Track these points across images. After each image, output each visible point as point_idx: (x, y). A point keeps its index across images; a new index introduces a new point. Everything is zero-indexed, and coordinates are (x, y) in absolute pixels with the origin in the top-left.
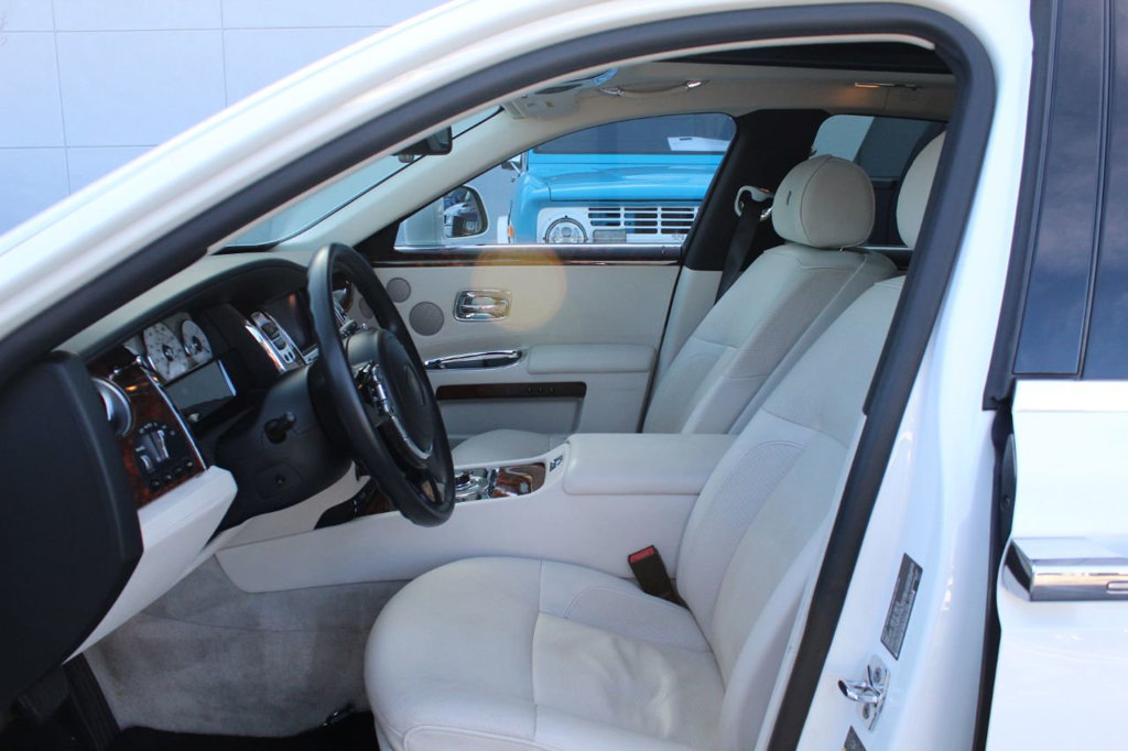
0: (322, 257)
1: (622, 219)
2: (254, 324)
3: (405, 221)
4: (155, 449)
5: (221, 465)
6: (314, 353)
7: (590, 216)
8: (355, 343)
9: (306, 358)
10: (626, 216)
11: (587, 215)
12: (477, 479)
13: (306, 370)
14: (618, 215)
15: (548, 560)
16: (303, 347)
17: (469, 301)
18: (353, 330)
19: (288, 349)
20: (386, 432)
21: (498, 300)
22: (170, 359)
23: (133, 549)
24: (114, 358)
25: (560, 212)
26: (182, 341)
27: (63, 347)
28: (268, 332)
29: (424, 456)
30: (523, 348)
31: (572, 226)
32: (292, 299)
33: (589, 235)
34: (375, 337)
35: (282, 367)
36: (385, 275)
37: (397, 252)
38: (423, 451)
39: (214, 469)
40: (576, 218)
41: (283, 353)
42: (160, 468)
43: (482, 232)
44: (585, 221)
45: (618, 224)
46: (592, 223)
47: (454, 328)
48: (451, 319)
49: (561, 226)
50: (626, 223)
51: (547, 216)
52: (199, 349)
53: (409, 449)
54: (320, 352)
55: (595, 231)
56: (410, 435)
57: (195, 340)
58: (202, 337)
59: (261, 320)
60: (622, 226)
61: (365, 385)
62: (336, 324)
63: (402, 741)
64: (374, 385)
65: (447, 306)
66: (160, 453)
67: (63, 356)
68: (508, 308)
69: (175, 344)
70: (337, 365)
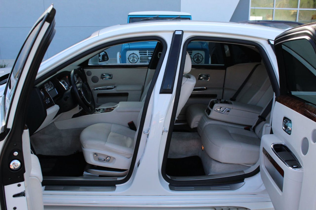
0: (73, 72)
1: (147, 53)
2: (61, 81)
3: (90, 59)
4: (48, 101)
5: (57, 104)
6: (72, 87)
7: (140, 53)
8: (78, 85)
9: (70, 88)
10: (148, 53)
11: (138, 53)
12: (102, 110)
13: (70, 90)
14: (146, 53)
15: (113, 123)
16: (70, 86)
17: (104, 76)
18: (78, 83)
19: (67, 86)
20: (83, 99)
21: (110, 75)
22: (48, 88)
23: (45, 115)
24: (42, 87)
25: (132, 52)
26: (49, 85)
27: (36, 86)
28: (63, 83)
29: (90, 103)
30: (116, 86)
31: (135, 55)
32: (67, 77)
33: (139, 57)
34: (81, 84)
35: (66, 89)
36: (86, 70)
37: (89, 66)
38: (90, 102)
39: (56, 105)
40: (136, 53)
41: (66, 87)
42: (49, 104)
43: (108, 60)
44: (138, 54)
45: (146, 55)
46: (140, 55)
47: (101, 81)
48: (100, 80)
49: (132, 55)
50: (148, 55)
51: (128, 53)
52: (52, 86)
53: (87, 102)
54: (73, 86)
55: (141, 56)
56: (87, 100)
57: (51, 85)
58: (52, 84)
59: (62, 81)
60: (147, 55)
61: (80, 92)
62: (75, 82)
63: (85, 146)
64: (81, 92)
65: (99, 77)
66: (48, 102)
67: (36, 87)
68: (112, 77)
69: (48, 85)
70: (75, 89)
